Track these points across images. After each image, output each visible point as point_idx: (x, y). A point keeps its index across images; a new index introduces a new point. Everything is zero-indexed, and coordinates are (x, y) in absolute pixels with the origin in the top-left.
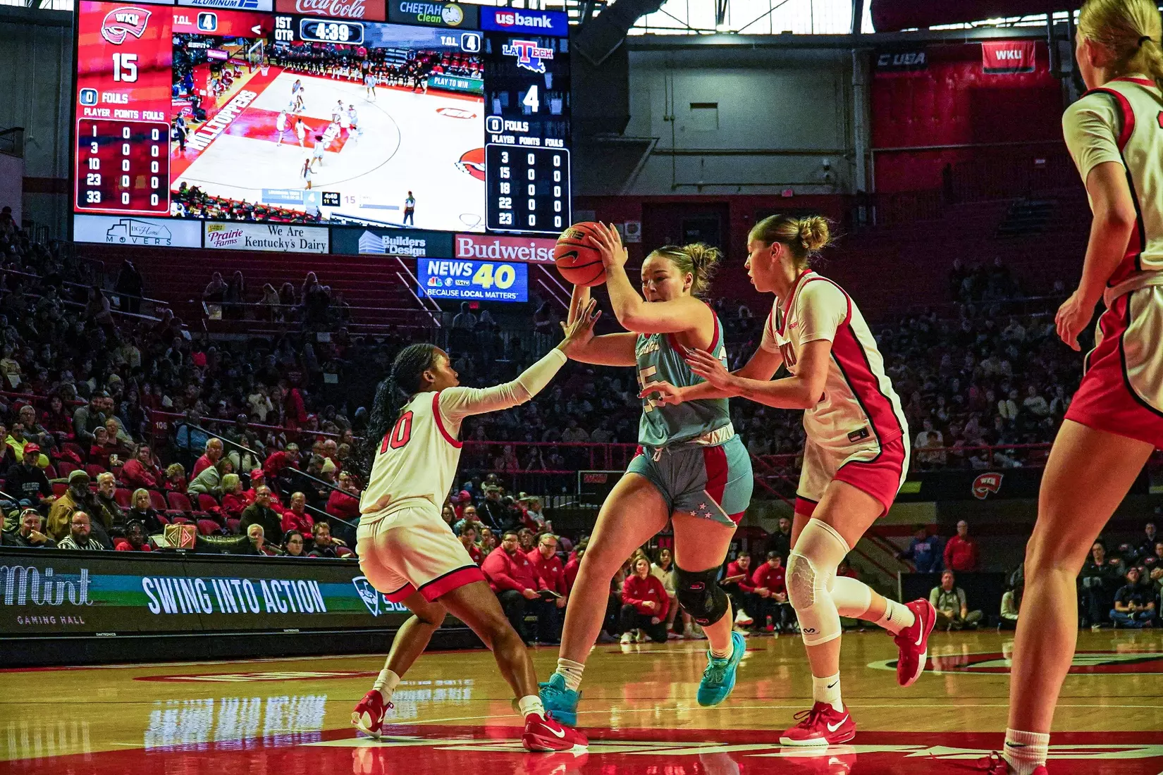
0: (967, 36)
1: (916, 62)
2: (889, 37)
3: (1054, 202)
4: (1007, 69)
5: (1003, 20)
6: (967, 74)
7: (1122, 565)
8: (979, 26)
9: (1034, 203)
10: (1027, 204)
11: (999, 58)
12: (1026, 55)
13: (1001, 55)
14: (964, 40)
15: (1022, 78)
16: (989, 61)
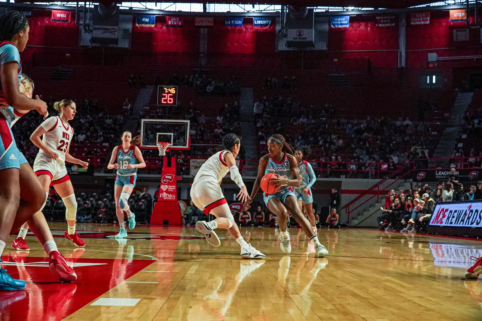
0: (47, 7)
1: (28, 15)
2: (19, 4)
3: (72, 70)
4: (60, 21)
5: (61, 3)
6: (45, 21)
7: (81, 200)
8: (52, 4)
9: (64, 70)
10: (62, 69)
11: (58, 16)
12: (67, 16)
13: (58, 15)
14: (46, 9)
15: (65, 24)
16: (54, 17)
